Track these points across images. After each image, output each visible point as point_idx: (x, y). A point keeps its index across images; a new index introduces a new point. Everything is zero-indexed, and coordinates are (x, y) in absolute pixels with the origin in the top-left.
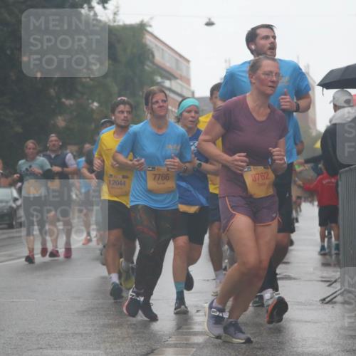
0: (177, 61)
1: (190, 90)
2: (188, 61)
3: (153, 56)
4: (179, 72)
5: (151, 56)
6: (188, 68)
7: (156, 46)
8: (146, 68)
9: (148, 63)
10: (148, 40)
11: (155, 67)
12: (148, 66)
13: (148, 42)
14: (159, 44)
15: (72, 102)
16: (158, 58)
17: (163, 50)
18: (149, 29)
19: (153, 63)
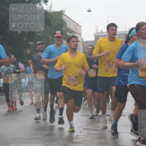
0: (76, 26)
1: (81, 38)
2: (80, 26)
3: (66, 24)
4: (77, 31)
5: (65, 24)
6: (80, 29)
7: (67, 20)
8: (63, 29)
9: (64, 27)
10: (64, 18)
11: (67, 29)
12: (64, 28)
13: (64, 19)
14: (68, 19)
15: (33, 43)
16: (68, 25)
17: (70, 22)
18: (64, 13)
19: (66, 27)
